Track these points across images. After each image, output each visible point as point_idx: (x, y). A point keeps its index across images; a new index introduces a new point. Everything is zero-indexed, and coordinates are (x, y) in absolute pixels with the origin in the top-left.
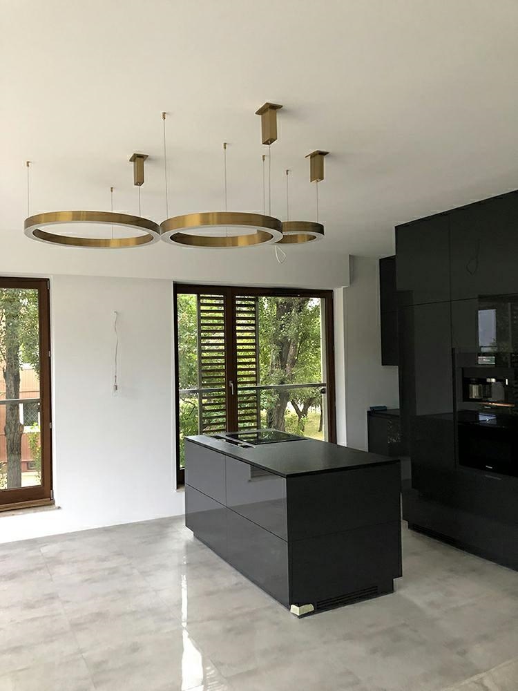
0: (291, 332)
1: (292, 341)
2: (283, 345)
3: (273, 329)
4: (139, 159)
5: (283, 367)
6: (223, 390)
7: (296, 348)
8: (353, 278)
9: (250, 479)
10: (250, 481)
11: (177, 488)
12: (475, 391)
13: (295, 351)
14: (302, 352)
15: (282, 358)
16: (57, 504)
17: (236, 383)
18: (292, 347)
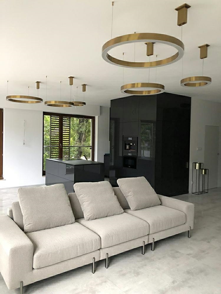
0: (83, 129)
1: (84, 133)
2: (80, 134)
3: (77, 128)
4: (38, 83)
5: (80, 142)
6: (58, 147)
7: (85, 135)
8: (101, 113)
9: (66, 174)
10: (65, 175)
11: (43, 176)
12: (128, 147)
13: (85, 137)
14: (87, 137)
15: (80, 139)
16: (4, 179)
17: (62, 145)
18: (84, 135)
